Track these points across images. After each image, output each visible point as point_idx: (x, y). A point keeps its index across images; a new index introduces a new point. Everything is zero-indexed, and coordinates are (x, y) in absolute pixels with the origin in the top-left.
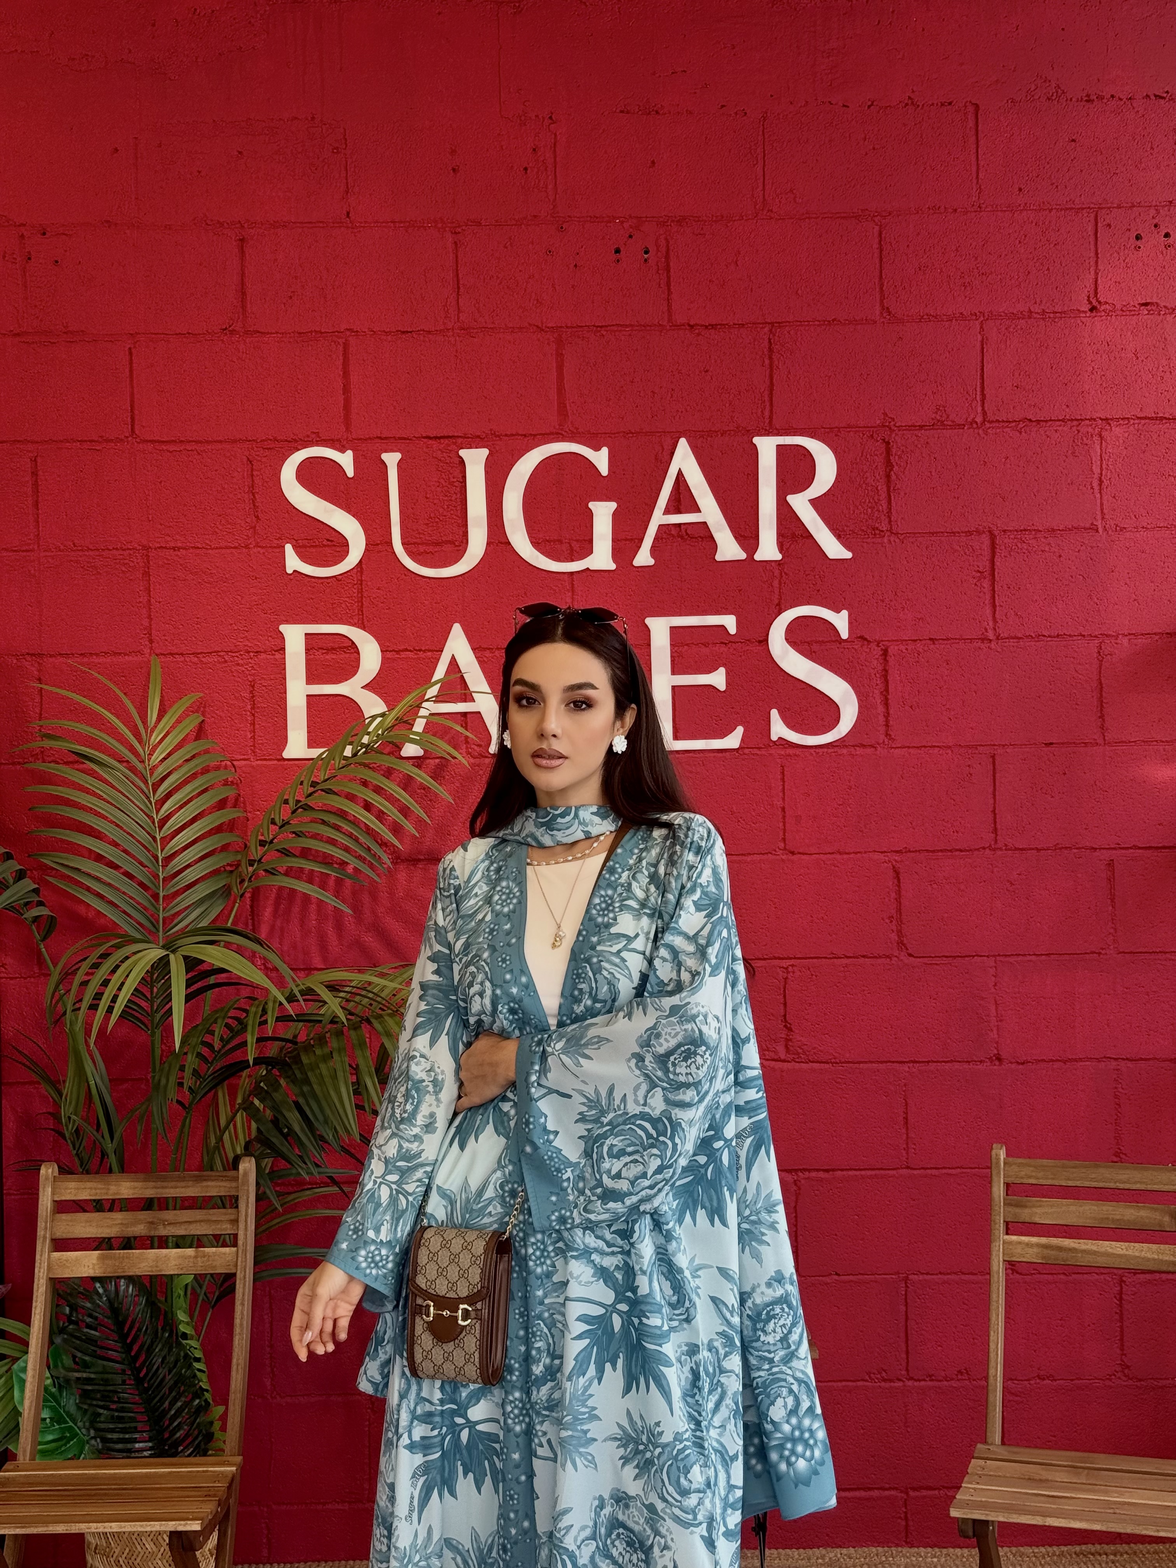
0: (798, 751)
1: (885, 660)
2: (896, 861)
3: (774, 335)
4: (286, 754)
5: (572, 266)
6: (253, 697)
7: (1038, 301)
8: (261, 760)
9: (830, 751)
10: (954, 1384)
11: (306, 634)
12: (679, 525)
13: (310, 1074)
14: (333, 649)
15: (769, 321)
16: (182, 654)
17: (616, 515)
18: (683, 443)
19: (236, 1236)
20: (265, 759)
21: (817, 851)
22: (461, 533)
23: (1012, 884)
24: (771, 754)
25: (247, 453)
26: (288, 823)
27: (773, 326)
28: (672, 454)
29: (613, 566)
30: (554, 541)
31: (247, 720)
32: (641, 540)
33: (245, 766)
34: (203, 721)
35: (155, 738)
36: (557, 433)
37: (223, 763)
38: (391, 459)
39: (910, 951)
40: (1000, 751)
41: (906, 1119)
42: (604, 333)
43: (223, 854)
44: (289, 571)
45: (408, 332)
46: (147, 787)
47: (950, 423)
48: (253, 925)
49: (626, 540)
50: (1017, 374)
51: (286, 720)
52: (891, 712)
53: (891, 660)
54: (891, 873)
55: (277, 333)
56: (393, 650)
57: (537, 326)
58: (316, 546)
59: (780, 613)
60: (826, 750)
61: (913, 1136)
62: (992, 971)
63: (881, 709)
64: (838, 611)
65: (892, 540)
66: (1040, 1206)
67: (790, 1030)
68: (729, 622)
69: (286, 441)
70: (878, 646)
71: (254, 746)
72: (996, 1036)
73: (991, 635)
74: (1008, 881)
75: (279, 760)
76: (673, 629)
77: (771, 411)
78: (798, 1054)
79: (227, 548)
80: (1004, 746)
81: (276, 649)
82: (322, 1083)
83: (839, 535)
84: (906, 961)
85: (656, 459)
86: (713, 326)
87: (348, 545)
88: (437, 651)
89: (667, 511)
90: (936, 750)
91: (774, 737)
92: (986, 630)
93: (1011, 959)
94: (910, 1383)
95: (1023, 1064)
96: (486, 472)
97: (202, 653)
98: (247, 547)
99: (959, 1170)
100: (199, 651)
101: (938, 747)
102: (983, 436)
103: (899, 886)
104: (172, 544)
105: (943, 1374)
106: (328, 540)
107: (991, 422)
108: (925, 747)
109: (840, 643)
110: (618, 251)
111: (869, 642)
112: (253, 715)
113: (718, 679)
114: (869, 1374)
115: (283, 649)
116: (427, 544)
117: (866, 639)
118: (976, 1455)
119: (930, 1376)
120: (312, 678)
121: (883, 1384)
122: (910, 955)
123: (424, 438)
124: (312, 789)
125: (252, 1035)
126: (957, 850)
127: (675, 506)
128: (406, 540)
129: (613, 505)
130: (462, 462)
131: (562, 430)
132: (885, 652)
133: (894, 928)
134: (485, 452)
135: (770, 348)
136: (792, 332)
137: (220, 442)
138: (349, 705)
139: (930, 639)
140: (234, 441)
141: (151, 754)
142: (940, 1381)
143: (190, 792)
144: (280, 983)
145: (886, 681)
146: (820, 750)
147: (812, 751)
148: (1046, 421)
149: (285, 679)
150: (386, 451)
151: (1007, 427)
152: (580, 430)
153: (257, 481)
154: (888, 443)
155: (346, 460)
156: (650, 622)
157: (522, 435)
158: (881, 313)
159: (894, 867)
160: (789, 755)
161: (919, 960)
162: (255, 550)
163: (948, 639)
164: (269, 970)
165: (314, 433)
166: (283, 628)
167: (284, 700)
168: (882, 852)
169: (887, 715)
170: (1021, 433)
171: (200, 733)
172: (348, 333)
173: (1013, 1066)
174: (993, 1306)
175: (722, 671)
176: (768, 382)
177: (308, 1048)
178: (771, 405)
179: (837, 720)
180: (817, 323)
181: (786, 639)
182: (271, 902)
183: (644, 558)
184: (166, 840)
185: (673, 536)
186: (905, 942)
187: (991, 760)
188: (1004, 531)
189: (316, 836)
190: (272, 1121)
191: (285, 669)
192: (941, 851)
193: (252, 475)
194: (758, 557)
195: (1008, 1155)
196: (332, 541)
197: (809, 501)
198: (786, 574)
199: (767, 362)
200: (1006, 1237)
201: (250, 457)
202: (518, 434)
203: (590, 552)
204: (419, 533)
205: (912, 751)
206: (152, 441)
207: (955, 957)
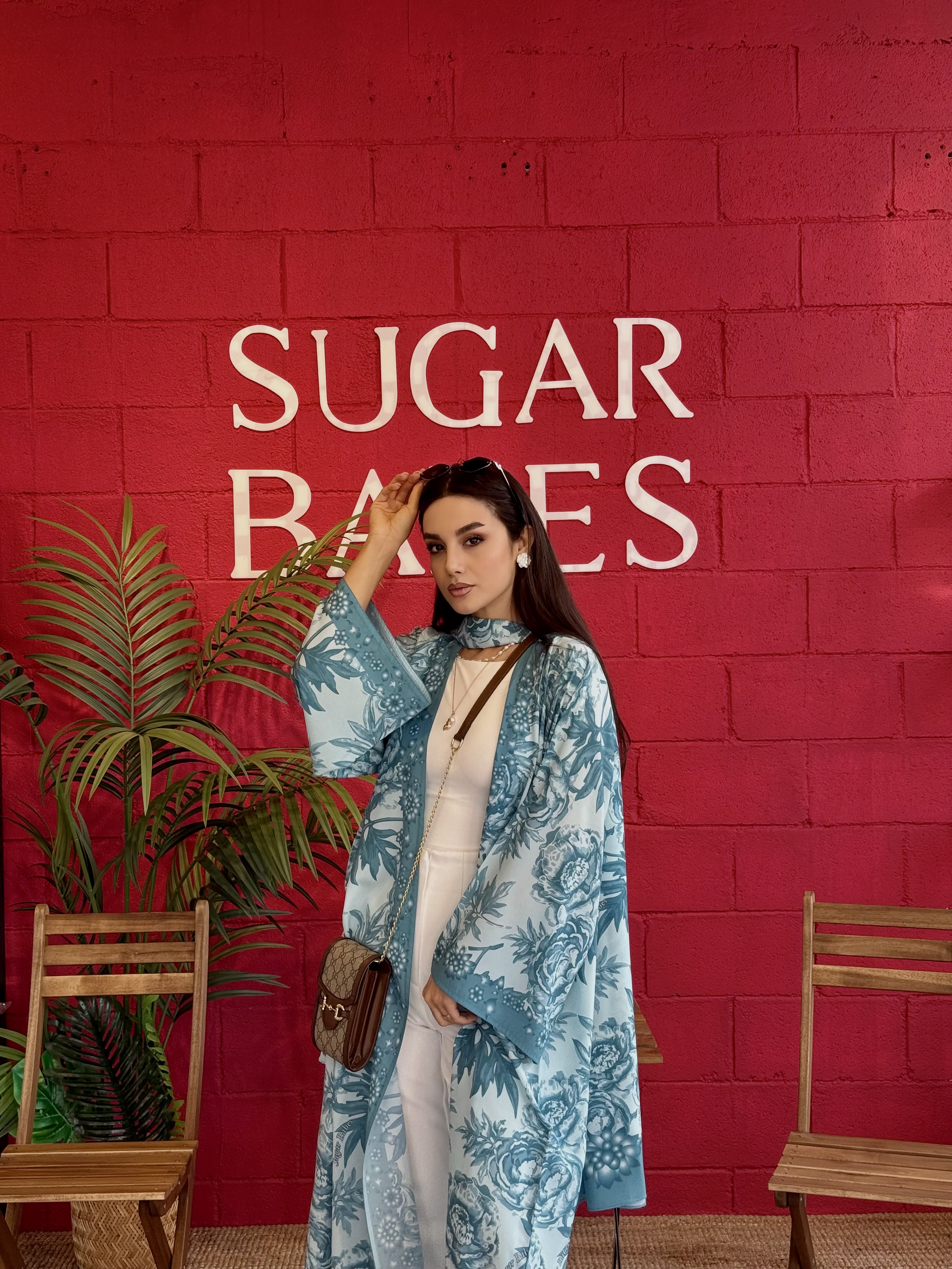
0: (649, 574)
1: (720, 500)
2: (727, 662)
3: (631, 235)
4: (234, 575)
5: (467, 178)
6: (207, 528)
7: (846, 208)
8: (213, 579)
9: (675, 573)
10: (772, 1084)
11: (250, 478)
12: (553, 390)
13: (253, 833)
14: (272, 489)
15: (627, 223)
16: (149, 493)
17: (502, 382)
18: (557, 323)
19: (193, 964)
20: (217, 579)
21: (664, 655)
22: (376, 396)
23: (821, 681)
24: (627, 577)
25: (202, 330)
26: (235, 631)
27: (630, 228)
28: (548, 332)
29: (499, 423)
30: (452, 403)
31: (202, 547)
32: (522, 402)
33: (200, 584)
34: (166, 548)
35: (128, 561)
36: (455, 315)
37: (183, 582)
38: (320, 335)
39: (739, 736)
40: (813, 574)
41: (734, 871)
42: (493, 233)
43: (183, 656)
44: (236, 426)
45: (333, 231)
46: (121, 601)
47: (774, 307)
48: (207, 713)
49: (510, 402)
50: (828, 268)
51: (233, 547)
52: (725, 542)
53: (725, 501)
54: (724, 673)
55: (227, 232)
56: (321, 491)
57: (439, 228)
58: (258, 406)
59: (635, 462)
60: (671, 573)
61: (740, 885)
62: (805, 752)
63: (716, 540)
64: (682, 461)
65: (726, 402)
66: (842, 941)
67: (641, 799)
68: (594, 469)
69: (234, 320)
70: (714, 489)
71: (208, 568)
72: (807, 804)
73: (806, 480)
74: (819, 680)
75: (228, 580)
76: (548, 475)
77: (628, 297)
78: (648, 818)
79: (185, 407)
80: (815, 570)
81: (225, 489)
82: (263, 841)
83: (683, 399)
84: (735, 744)
85: (535, 336)
86: (581, 228)
87: (284, 405)
88: (356, 492)
89: (544, 379)
90: (761, 573)
91: (629, 563)
92: (802, 476)
93: (819, 743)
94: (736, 1083)
95: (829, 827)
96: (397, 346)
97: (165, 492)
98: (201, 406)
99: (776, 913)
100: (163, 491)
101: (762, 571)
102: (800, 317)
103: (730, 683)
104: (141, 404)
105: (763, 1076)
106: (268, 401)
107: (806, 306)
108: (752, 570)
109: (684, 487)
110: (504, 166)
111: (706, 485)
112: (207, 543)
113: (584, 515)
114: (703, 1076)
115: (232, 490)
116: (348, 405)
117: (704, 483)
118: (789, 1141)
119: (753, 1078)
120: (254, 513)
121: (715, 1084)
122: (739, 739)
123: (346, 318)
124: (255, 603)
125: (207, 801)
126: (777, 654)
127: (550, 374)
128: (331, 401)
129: (500, 374)
130: (377, 338)
131: (458, 312)
132: (720, 494)
133: (727, 718)
134: (395, 330)
135: (627, 245)
136: (646, 233)
137: (180, 320)
138: (284, 535)
139: (757, 483)
140: (191, 320)
141: (124, 575)
142: (761, 1081)
143: (155, 606)
144: (229, 760)
145: (721, 517)
146: (667, 573)
147: (660, 573)
148: (852, 306)
149: (233, 514)
150: (315, 329)
151: (820, 311)
152: (473, 312)
153: (210, 351)
154: (723, 324)
155: (282, 336)
156: (530, 468)
157: (426, 316)
158: (719, 218)
159: (726, 668)
160: (642, 577)
161: (746, 743)
162: (209, 409)
163: (770, 483)
164: (220, 749)
165: (257, 313)
166: (231, 472)
167: (233, 530)
168: (716, 656)
169: (721, 545)
170: (831, 315)
171: (164, 557)
172: (284, 232)
173: (821, 829)
174: (804, 1021)
175: (587, 509)
176: (626, 273)
177: (251, 813)
178: (629, 292)
179: (679, 549)
180: (666, 225)
181: (640, 483)
182: (221, 695)
183: (524, 416)
184: (136, 644)
185: (549, 399)
186: (735, 728)
187: (805, 581)
188: (817, 395)
189: (257, 641)
190: (222, 871)
191: (233, 506)
192: (764, 655)
193: (206, 348)
194: (617, 416)
195: (817, 900)
196: (271, 402)
197: (659, 370)
198: (640, 430)
199: (625, 257)
200: (815, 966)
201: (205, 333)
202: (422, 315)
203: (481, 411)
204: (342, 396)
205: (740, 573)
206: (125, 320)
207: (775, 741)
